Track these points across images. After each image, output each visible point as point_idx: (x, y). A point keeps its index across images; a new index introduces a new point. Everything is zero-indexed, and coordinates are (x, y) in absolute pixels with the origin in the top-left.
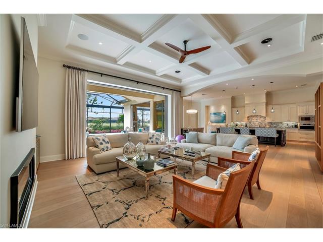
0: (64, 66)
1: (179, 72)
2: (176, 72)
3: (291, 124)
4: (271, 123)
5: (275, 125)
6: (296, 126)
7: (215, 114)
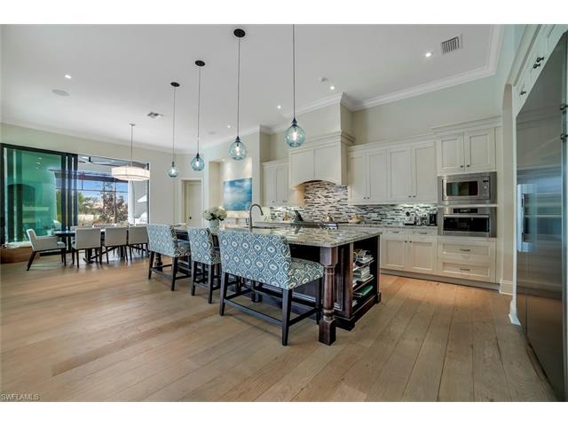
3: (422, 209)
4: (364, 207)
5: (374, 216)
6: (433, 220)
7: (232, 183)
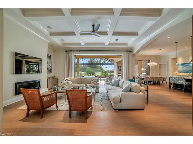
0: (65, 51)
1: (117, 40)
2: (116, 40)
